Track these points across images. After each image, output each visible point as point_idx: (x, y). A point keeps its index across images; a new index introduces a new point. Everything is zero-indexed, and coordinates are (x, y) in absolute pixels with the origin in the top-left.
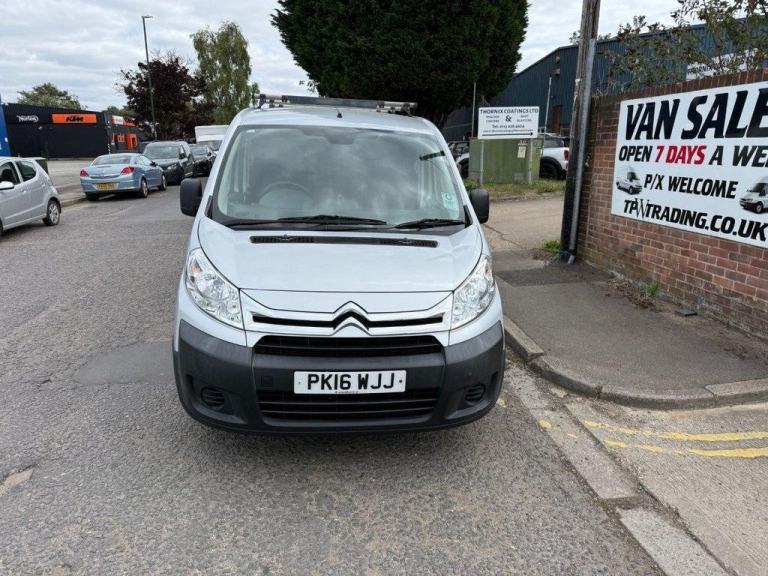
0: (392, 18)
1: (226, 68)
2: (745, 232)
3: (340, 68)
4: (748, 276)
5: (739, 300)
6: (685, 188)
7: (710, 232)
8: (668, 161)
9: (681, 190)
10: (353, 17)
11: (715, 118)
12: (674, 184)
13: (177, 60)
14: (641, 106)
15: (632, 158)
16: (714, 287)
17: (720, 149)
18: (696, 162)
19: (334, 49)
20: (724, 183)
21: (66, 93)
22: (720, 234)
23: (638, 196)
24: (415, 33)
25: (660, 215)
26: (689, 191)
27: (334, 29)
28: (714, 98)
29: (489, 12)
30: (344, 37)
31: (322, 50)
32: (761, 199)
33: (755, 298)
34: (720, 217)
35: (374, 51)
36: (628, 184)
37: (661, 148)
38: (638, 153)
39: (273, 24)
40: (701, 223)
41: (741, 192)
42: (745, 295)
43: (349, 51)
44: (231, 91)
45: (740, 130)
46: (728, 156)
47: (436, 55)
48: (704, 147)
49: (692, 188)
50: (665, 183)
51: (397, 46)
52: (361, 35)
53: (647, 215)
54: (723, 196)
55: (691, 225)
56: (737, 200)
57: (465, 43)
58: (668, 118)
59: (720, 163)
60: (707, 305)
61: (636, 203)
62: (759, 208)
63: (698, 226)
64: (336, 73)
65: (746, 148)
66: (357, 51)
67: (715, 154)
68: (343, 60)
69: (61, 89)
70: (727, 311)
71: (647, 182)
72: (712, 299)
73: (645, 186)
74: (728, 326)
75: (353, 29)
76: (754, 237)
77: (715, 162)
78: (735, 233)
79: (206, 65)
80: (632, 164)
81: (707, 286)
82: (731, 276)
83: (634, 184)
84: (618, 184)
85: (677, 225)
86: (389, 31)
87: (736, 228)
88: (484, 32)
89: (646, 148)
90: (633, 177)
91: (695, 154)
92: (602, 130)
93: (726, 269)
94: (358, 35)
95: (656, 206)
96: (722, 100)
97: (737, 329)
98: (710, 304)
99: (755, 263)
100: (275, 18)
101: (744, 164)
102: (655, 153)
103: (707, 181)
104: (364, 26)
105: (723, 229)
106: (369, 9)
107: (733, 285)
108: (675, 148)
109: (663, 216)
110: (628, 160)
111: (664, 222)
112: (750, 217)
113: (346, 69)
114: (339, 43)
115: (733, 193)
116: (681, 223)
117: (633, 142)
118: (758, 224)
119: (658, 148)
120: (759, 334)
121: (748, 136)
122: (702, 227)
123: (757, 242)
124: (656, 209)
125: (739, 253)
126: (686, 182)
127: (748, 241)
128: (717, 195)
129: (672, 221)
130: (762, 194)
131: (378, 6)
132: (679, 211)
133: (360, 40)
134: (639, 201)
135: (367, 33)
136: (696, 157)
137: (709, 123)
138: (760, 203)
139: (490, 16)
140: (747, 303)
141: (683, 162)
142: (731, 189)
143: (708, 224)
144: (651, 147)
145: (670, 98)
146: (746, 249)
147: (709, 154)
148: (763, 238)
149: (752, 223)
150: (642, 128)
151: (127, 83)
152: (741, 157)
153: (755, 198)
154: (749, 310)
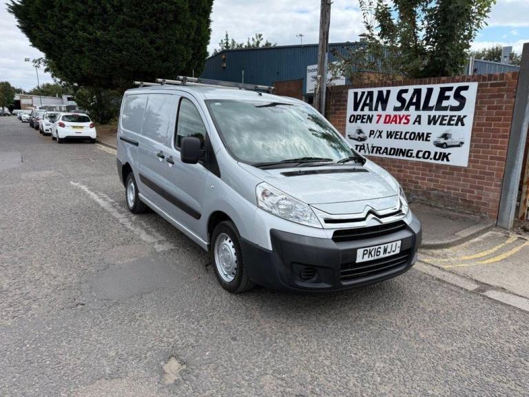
0: (124, 19)
2: (437, 157)
3: (81, 52)
4: (440, 179)
5: (436, 192)
6: (397, 137)
7: (415, 159)
8: (385, 122)
9: (395, 138)
10: (91, 15)
11: (414, 100)
12: (390, 135)
14: (363, 93)
15: (359, 121)
16: (420, 187)
17: (419, 117)
18: (404, 123)
19: (75, 37)
20: (423, 134)
22: (422, 160)
23: (365, 143)
24: (142, 32)
25: (381, 152)
26: (400, 138)
27: (75, 22)
28: (413, 91)
29: (191, 23)
30: (84, 30)
31: (64, 37)
32: (446, 141)
33: (445, 190)
34: (422, 151)
35: (111, 42)
36: (357, 136)
37: (380, 116)
38: (363, 118)
39: (10, 12)
40: (409, 155)
41: (433, 138)
42: (440, 189)
43: (89, 40)
45: (430, 107)
46: (424, 120)
47: (158, 49)
48: (409, 116)
49: (403, 137)
50: (384, 135)
51: (129, 40)
52: (99, 29)
53: (372, 152)
54: (423, 140)
55: (403, 156)
56: (432, 142)
57: (177, 42)
58: (383, 100)
59: (420, 123)
60: (417, 197)
61: (364, 146)
62: (445, 146)
63: (407, 156)
64: (77, 55)
65: (435, 116)
66: (97, 41)
67: (416, 119)
68: (84, 46)
70: (429, 198)
71: (371, 134)
72: (419, 193)
73: (370, 136)
74: (431, 206)
75: (92, 24)
76: (443, 160)
77: (417, 123)
78: (431, 159)
80: (359, 124)
81: (416, 187)
82: (430, 180)
83: (361, 135)
84: (349, 136)
85: (394, 157)
86: (122, 29)
87: (432, 156)
88: (188, 36)
89: (369, 116)
90: (360, 132)
91: (404, 119)
92: (335, 105)
93: (427, 177)
94: (97, 29)
95: (378, 147)
96: (418, 92)
97: (437, 207)
98: (418, 196)
99: (444, 173)
100: (10, 7)
101: (435, 124)
102: (375, 119)
103: (412, 133)
104: (101, 22)
105: (424, 157)
106: (105, 11)
107: (432, 185)
108: (390, 116)
109: (383, 152)
110: (356, 122)
111: (384, 155)
112: (439, 150)
113: (87, 53)
114: (80, 33)
115: (428, 139)
116: (396, 155)
117: (359, 112)
118: (445, 153)
119: (378, 115)
120: (449, 208)
121: (435, 110)
122: (410, 156)
123: (445, 162)
124: (379, 149)
125: (434, 168)
126: (399, 134)
127: (440, 162)
128: (419, 140)
129: (390, 154)
130: (446, 138)
131: (112, 10)
132: (394, 149)
133: (99, 33)
134: (366, 145)
135: (104, 29)
136: (404, 120)
137: (411, 103)
138: (445, 143)
139: (191, 26)
140: (441, 193)
141: (396, 123)
142: (427, 136)
143: (414, 155)
144: (372, 116)
145: (384, 90)
146: (438, 166)
147: (412, 119)
148: (448, 160)
149: (441, 153)
150: (365, 104)
152: (432, 121)
153: (442, 141)
154: (442, 197)
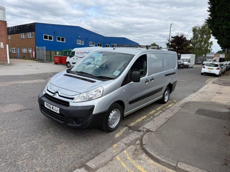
1: (202, 37)
3: (224, 35)
13: (183, 35)
19: (222, 29)
21: (158, 45)
44: (202, 44)
69: (157, 44)
79: (195, 36)
100: (207, 20)
151: (168, 42)
